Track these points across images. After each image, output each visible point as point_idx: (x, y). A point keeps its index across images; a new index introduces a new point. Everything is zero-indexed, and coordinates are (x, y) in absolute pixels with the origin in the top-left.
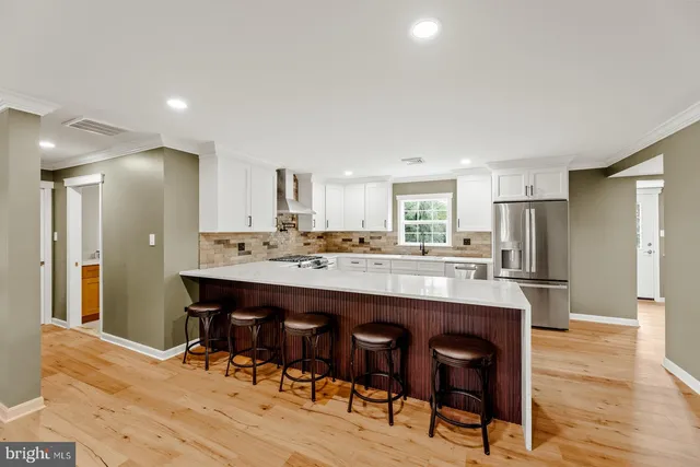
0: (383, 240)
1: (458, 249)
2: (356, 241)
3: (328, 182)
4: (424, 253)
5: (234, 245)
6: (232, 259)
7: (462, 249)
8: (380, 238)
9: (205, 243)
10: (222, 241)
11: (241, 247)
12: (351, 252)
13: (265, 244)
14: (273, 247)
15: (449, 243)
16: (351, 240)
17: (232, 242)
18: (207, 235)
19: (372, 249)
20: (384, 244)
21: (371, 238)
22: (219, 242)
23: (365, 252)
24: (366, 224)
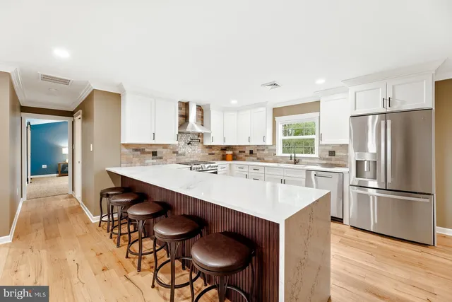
0: (266, 152)
1: (324, 159)
2: (248, 152)
3: (225, 110)
4: (296, 162)
5: (149, 153)
6: (147, 161)
7: (327, 159)
8: (263, 150)
9: (124, 150)
10: (139, 149)
11: (154, 154)
12: (244, 160)
13: (174, 153)
14: (181, 155)
15: (316, 155)
16: (244, 152)
17: (147, 150)
18: (127, 146)
19: (258, 159)
20: (266, 155)
21: (258, 150)
22: (136, 150)
23: (253, 161)
24: (251, 139)
